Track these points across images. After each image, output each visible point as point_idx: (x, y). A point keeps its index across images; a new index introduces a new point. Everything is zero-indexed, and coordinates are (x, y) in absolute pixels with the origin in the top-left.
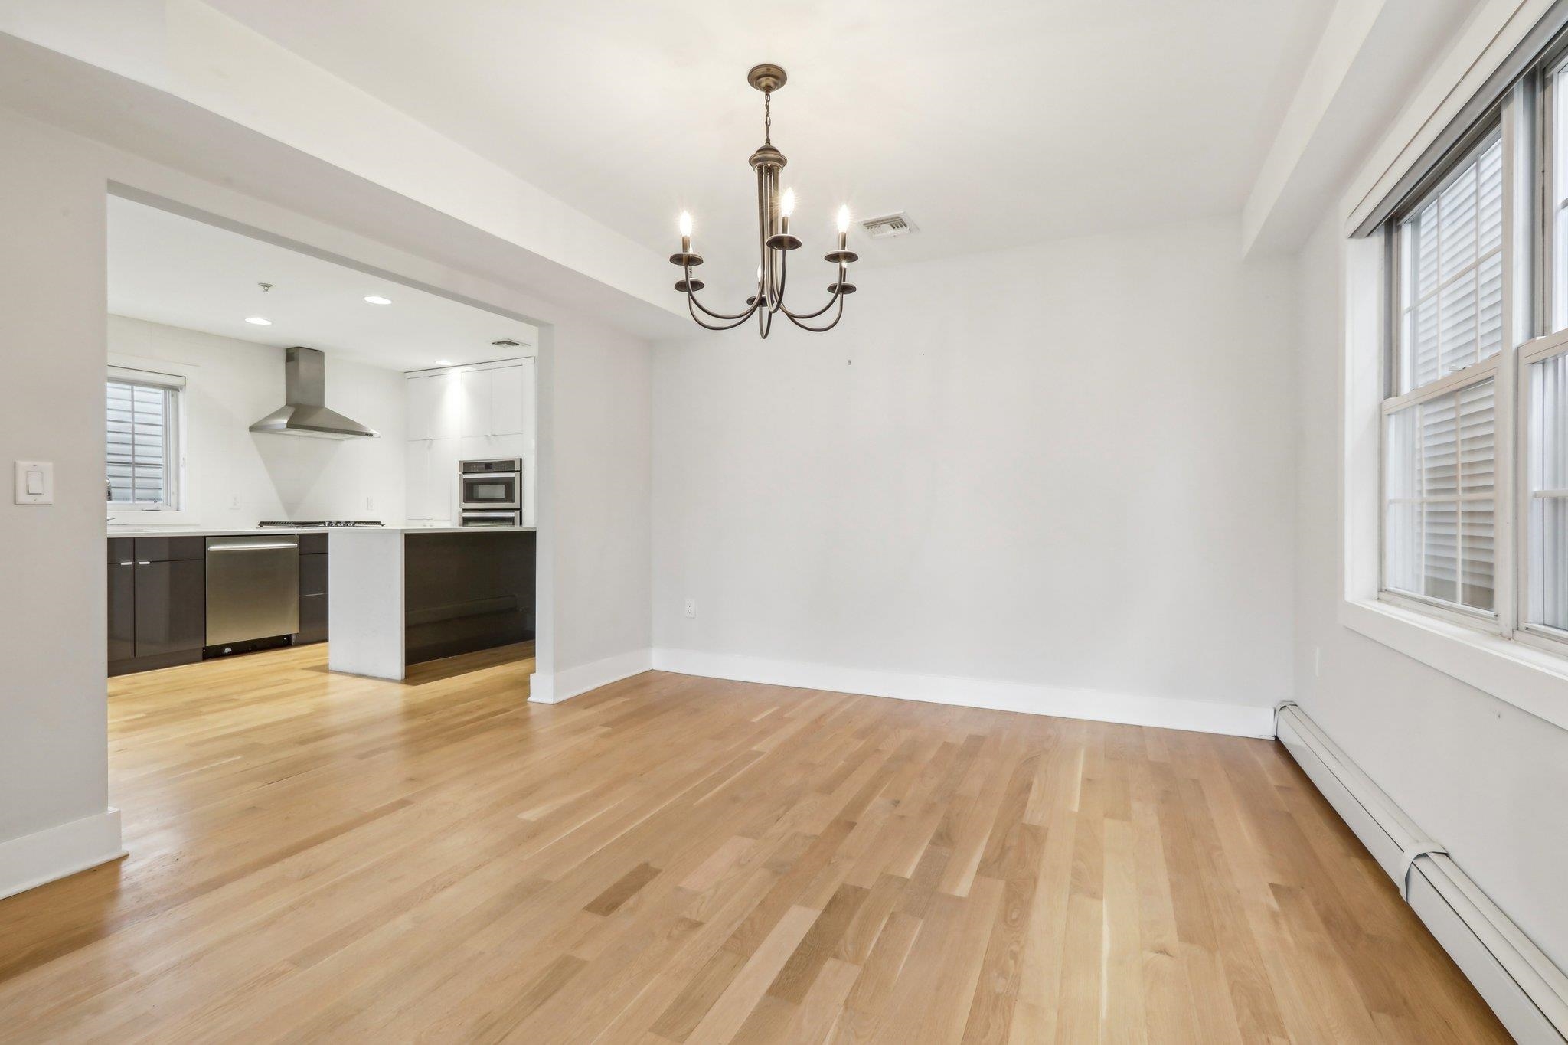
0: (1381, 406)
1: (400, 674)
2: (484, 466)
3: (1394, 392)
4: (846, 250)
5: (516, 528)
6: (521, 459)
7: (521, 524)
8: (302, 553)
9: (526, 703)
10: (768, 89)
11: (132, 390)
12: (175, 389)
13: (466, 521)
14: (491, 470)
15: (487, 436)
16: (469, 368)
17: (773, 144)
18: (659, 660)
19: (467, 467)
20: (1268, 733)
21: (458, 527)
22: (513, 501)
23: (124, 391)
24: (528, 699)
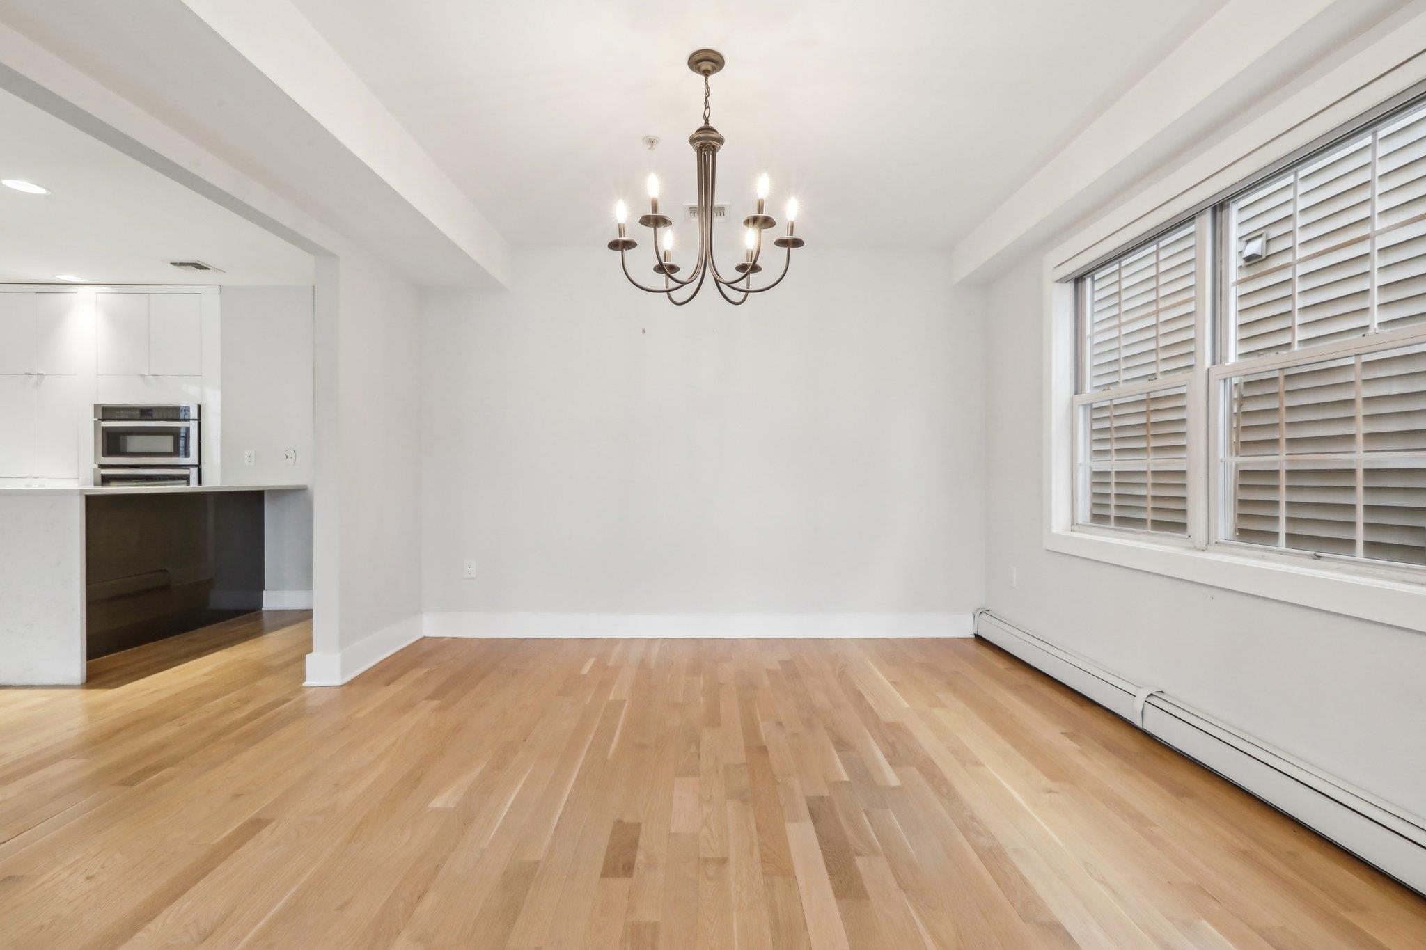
0: (1072, 399)
1: (79, 677)
2: (138, 412)
3: (1079, 392)
4: (794, 237)
5: (193, 486)
6: (199, 407)
7: (200, 483)
9: (301, 689)
10: (706, 73)
13: (106, 480)
14: (148, 417)
15: (142, 376)
16: (107, 289)
17: (711, 124)
18: (432, 626)
19: (107, 412)
20: (969, 633)
21: (92, 487)
22: (187, 454)
24: (305, 684)
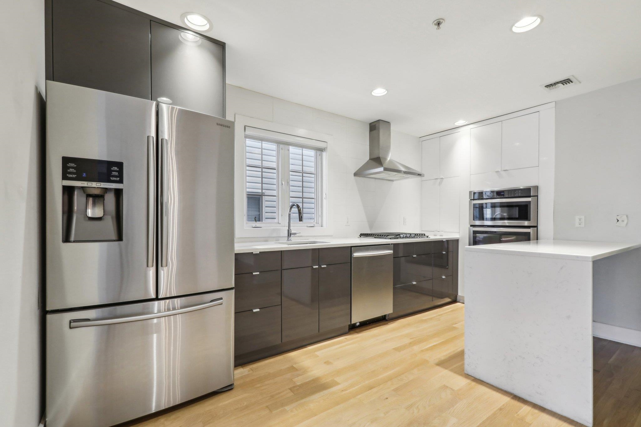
2: (495, 194)
6: (537, 187)
8: (395, 256)
11: (302, 150)
12: (321, 150)
13: (475, 234)
14: (501, 197)
15: (497, 172)
16: (472, 126)
19: (473, 196)
22: (528, 220)
23: (298, 150)
